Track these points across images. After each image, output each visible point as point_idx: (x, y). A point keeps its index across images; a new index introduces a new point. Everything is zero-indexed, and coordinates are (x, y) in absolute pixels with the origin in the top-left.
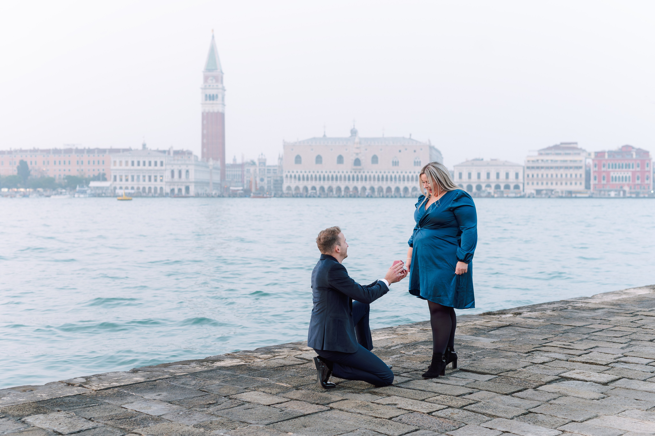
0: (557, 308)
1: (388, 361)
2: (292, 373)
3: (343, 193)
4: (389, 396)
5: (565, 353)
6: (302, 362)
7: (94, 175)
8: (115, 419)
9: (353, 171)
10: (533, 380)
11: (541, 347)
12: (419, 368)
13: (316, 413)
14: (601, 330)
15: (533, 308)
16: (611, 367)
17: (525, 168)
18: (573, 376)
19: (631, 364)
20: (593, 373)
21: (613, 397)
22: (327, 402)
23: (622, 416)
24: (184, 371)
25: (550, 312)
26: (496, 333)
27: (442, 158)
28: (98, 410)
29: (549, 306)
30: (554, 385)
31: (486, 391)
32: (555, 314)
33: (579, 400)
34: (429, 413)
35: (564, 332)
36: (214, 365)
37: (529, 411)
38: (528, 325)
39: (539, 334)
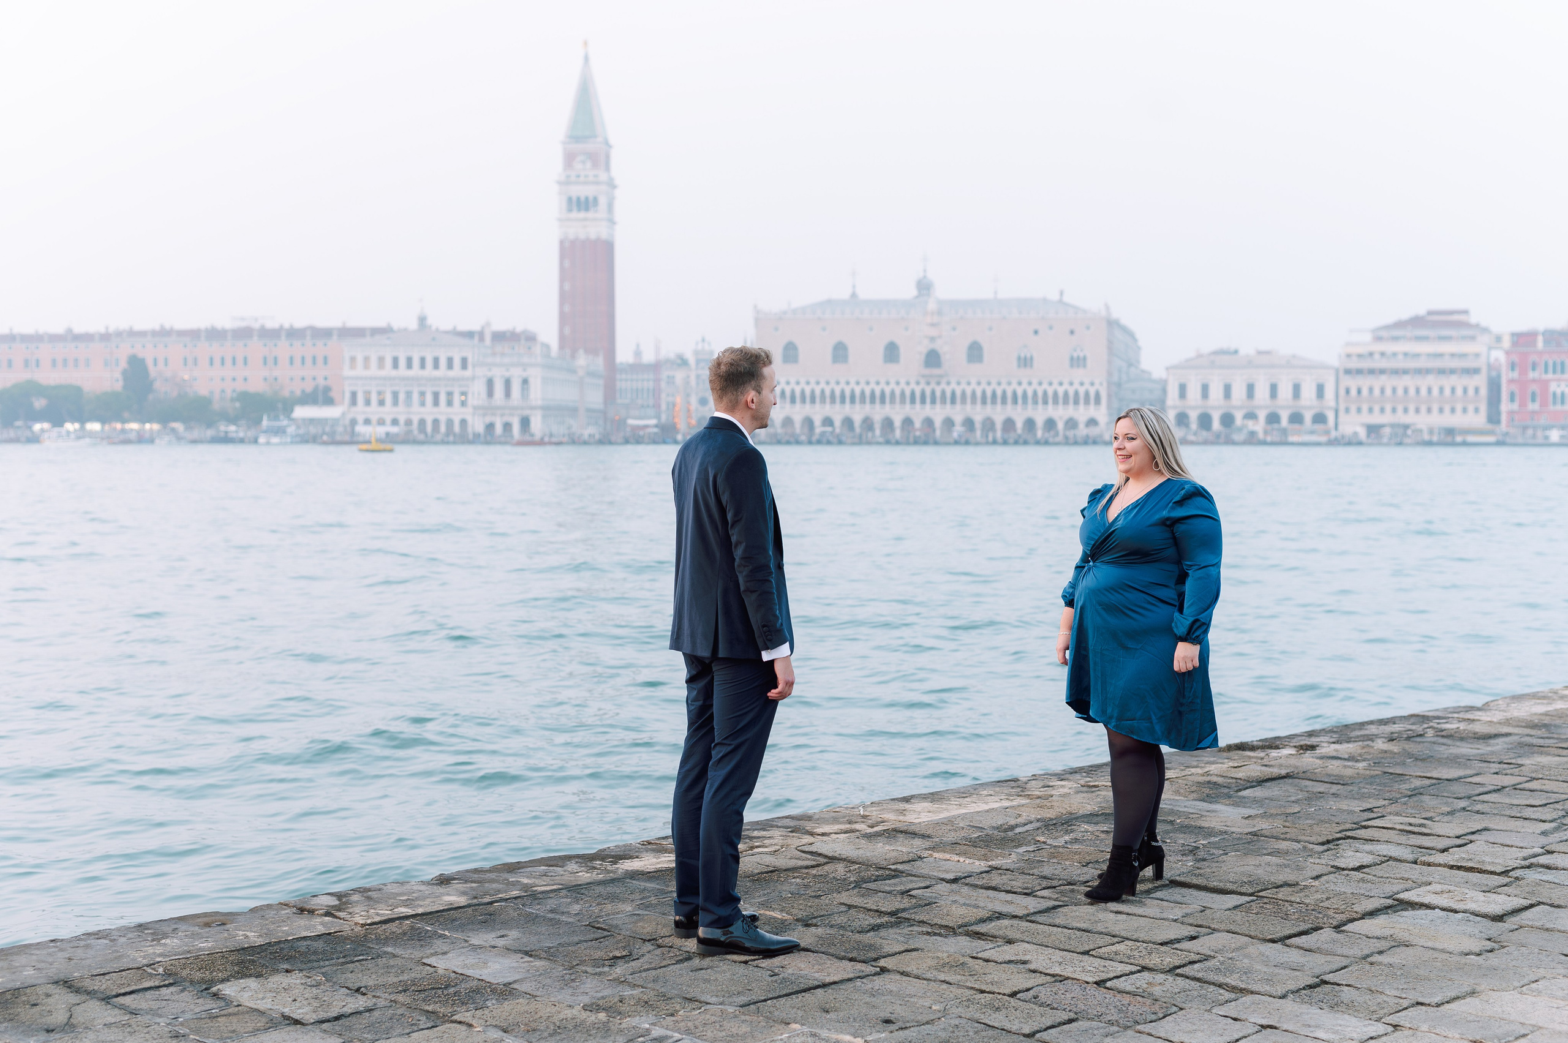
0: (1400, 732)
1: (1009, 861)
2: (793, 888)
3: (898, 433)
4: (1010, 942)
5: (1411, 844)
6: (814, 863)
7: (303, 391)
8: (413, 991)
9: (922, 381)
10: (1334, 907)
11: (1358, 829)
12: (1077, 879)
13: (850, 980)
14: (1499, 787)
15: (1343, 732)
16: (1515, 878)
17: (1341, 373)
18: (1426, 900)
19: (1562, 871)
20: (1471, 893)
21: (1512, 949)
22: (873, 955)
23: (1530, 993)
24: (553, 883)
25: (1384, 742)
26: (1254, 795)
27: (1139, 348)
28: (373, 970)
29: (1382, 727)
30: (1381, 920)
31: (1228, 932)
32: (1394, 747)
33: (1436, 954)
34: (1099, 983)
35: (1412, 793)
36: (618, 868)
37: (1322, 980)
38: (1329, 775)
39: (1355, 799)
